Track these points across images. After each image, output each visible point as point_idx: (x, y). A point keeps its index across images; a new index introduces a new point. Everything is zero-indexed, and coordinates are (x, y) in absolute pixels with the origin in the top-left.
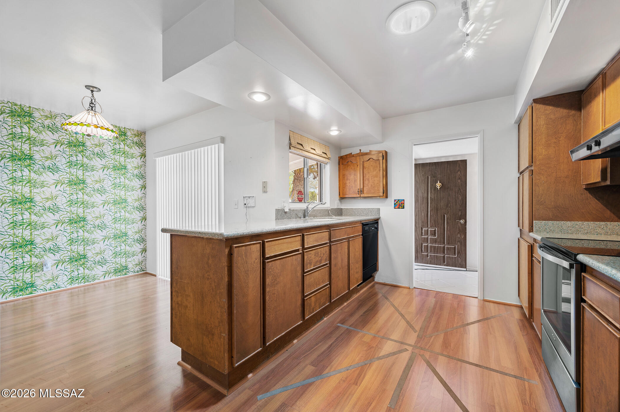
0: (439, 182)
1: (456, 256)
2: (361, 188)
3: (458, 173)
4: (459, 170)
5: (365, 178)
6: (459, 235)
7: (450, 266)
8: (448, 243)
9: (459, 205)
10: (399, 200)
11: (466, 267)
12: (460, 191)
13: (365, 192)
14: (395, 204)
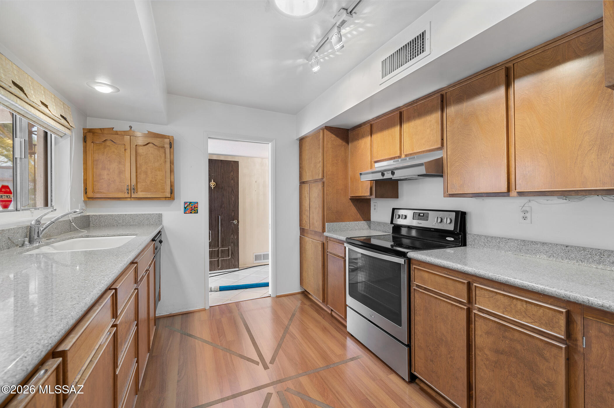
0: (212, 181)
1: (229, 257)
2: (132, 184)
3: (232, 173)
4: (232, 171)
5: (139, 171)
6: (232, 236)
7: (224, 269)
8: (223, 246)
9: (232, 205)
10: (190, 203)
11: (238, 267)
12: (233, 192)
13: (139, 190)
14: (185, 208)
